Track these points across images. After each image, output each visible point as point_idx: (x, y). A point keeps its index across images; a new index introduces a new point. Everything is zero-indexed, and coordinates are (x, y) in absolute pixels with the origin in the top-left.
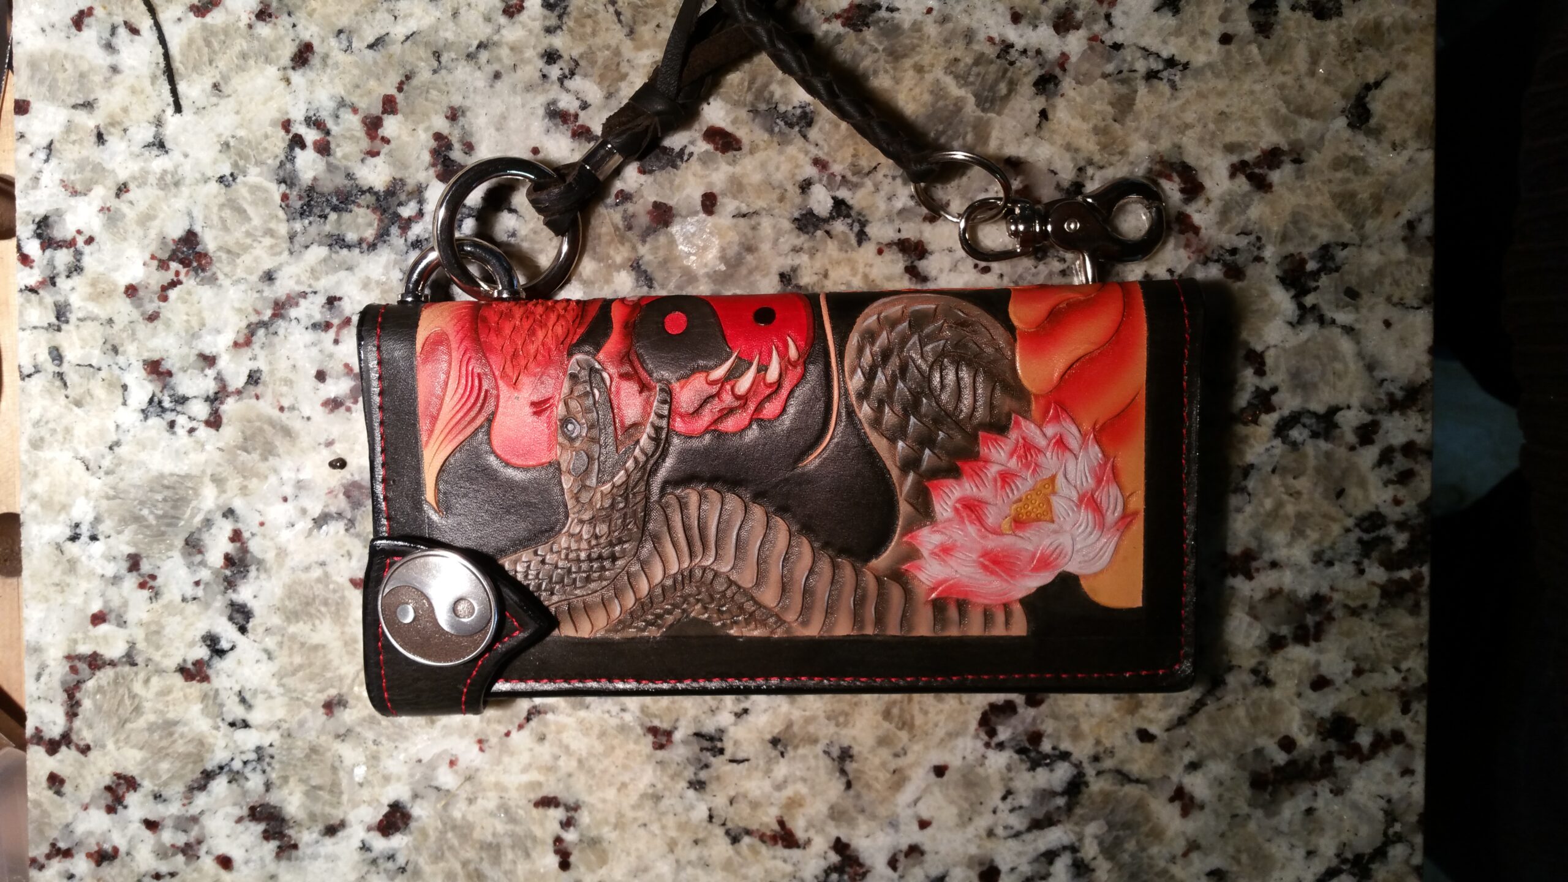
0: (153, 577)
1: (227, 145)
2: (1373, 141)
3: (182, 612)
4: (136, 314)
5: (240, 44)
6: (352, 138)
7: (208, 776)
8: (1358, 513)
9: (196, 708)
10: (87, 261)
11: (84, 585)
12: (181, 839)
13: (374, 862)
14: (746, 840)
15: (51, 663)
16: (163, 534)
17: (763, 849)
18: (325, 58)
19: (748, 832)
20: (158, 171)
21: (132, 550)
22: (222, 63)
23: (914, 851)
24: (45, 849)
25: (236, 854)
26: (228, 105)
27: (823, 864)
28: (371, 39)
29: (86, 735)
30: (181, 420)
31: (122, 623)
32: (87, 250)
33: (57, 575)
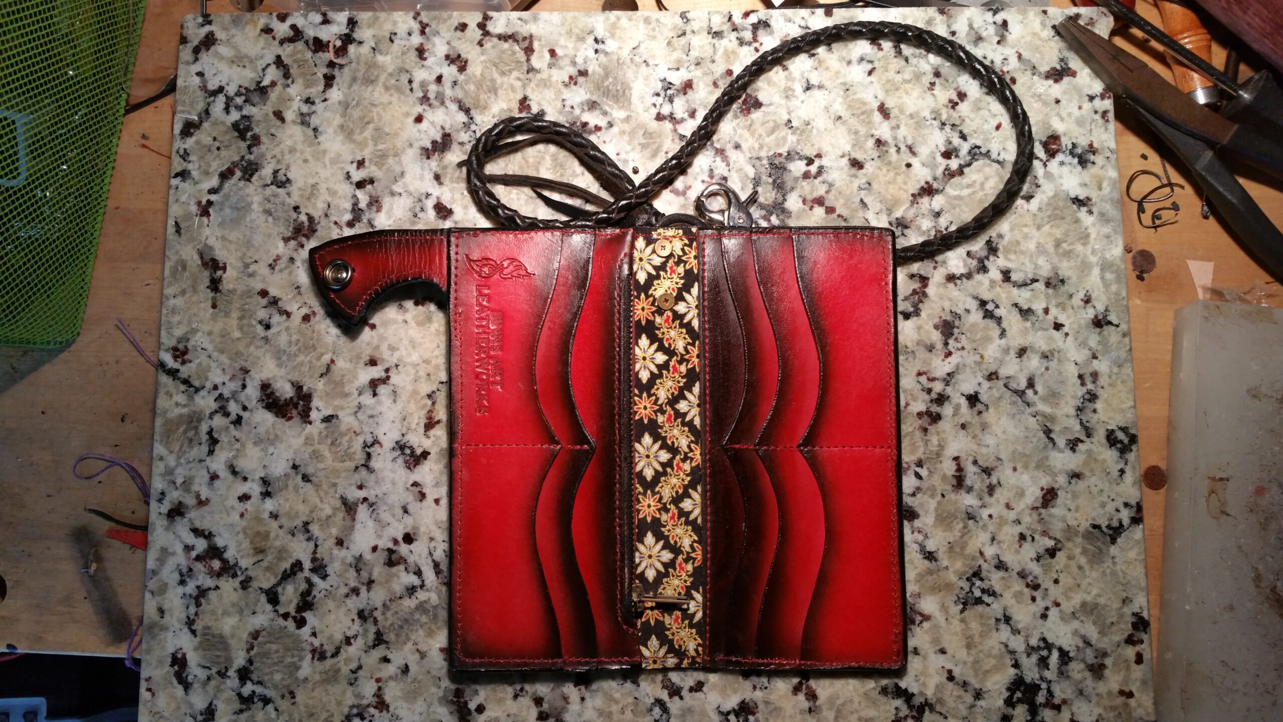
0: (576, 84)
1: (808, 124)
3: (557, 99)
5: (863, 130)
6: (812, 191)
7: (467, 111)
9: (504, 106)
10: (746, 48)
11: (571, 45)
12: (431, 95)
13: (420, 200)
14: (429, 402)
15: (528, 27)
16: (599, 89)
17: (424, 412)
18: (855, 176)
19: (434, 403)
20: (794, 87)
21: (590, 72)
22: (853, 121)
23: (423, 496)
24: (425, 21)
25: (424, 125)
26: (830, 125)
27: (415, 446)
28: (865, 200)
29: (489, 44)
30: (660, 100)
31: (550, 66)
32: (752, 48)
33: (576, 31)
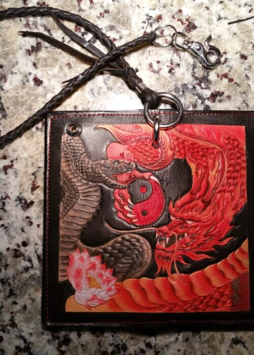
0: (103, 17)
1: (220, 37)
2: (229, 345)
4: (174, 13)
5: (247, 40)
6: (222, 70)
8: (127, 343)
13: (26, 76)
14: (33, 177)
16: (115, 20)
17: (31, 182)
18: (243, 63)
19: (35, 178)
20: (212, 18)
21: (110, 11)
22: (242, 35)
23: (31, 223)
26: (230, 37)
27: (27, 198)
28: (248, 75)
30: (145, 25)
31: (90, 8)
